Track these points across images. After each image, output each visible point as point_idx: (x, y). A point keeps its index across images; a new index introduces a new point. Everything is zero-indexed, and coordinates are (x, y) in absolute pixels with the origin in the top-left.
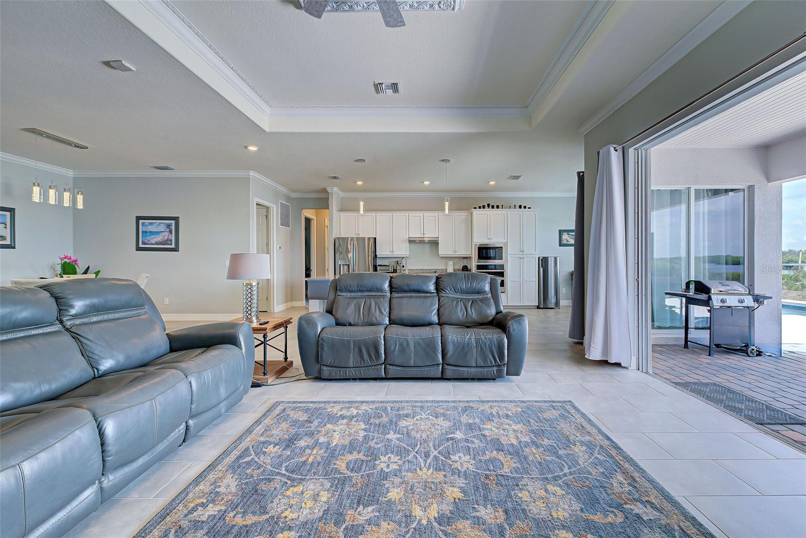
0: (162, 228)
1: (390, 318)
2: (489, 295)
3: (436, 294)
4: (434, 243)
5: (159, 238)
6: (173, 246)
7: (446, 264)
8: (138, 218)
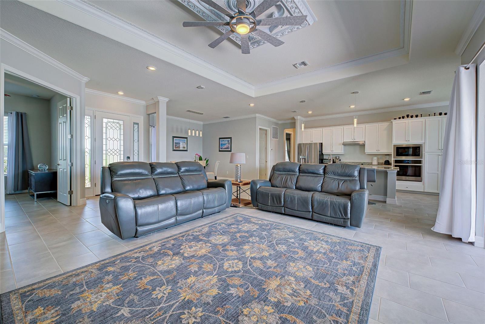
0: (226, 142)
1: (296, 186)
2: (357, 178)
3: (323, 175)
4: (363, 145)
5: (225, 146)
6: (230, 150)
8: (220, 138)
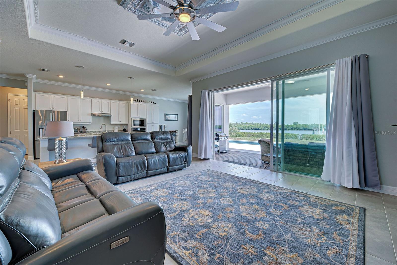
1: (135, 152)
2: (171, 140)
3: (152, 141)
7: (114, 128)
